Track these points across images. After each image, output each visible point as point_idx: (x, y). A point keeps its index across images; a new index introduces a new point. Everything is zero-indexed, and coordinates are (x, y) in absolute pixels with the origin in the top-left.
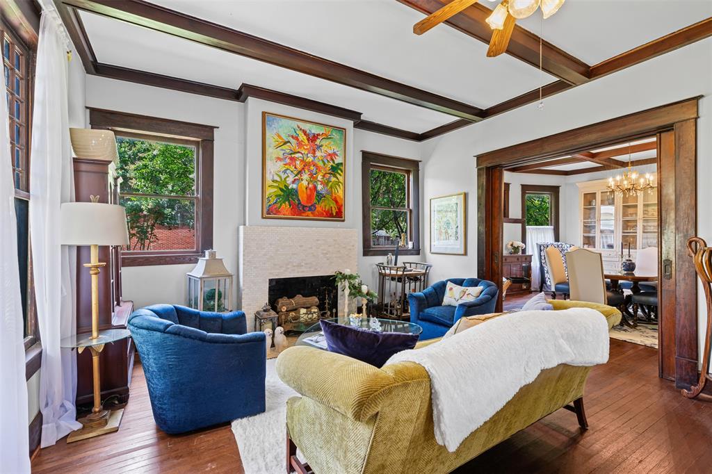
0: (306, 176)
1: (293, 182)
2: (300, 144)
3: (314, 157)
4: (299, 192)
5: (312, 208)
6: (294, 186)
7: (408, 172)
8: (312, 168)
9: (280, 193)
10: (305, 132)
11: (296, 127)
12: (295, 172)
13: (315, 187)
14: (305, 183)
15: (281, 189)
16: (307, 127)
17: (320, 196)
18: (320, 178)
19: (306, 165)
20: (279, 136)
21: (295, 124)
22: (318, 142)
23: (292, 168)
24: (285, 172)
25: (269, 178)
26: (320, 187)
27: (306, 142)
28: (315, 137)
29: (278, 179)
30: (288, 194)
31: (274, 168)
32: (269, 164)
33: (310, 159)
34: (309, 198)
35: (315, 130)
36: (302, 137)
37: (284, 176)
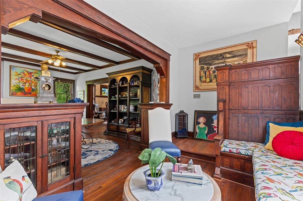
0: (27, 84)
1: (23, 86)
2: (25, 75)
3: (31, 79)
4: (25, 89)
5: (30, 93)
6: (23, 87)
7: (71, 83)
8: (30, 82)
9: (17, 89)
10: (27, 72)
11: (23, 70)
12: (23, 83)
13: (31, 87)
14: (27, 86)
15: (17, 88)
16: (28, 70)
17: (33, 90)
18: (33, 85)
19: (27, 81)
20: (16, 72)
21: (23, 69)
22: (32, 74)
23: (22, 82)
24: (19, 83)
25: (12, 85)
26: (33, 87)
27: (28, 74)
28: (31, 73)
29: (16, 85)
30: (20, 89)
31: (14, 82)
32: (12, 81)
33: (29, 79)
34: (29, 90)
35: (31, 71)
36: (26, 73)
37: (18, 84)
